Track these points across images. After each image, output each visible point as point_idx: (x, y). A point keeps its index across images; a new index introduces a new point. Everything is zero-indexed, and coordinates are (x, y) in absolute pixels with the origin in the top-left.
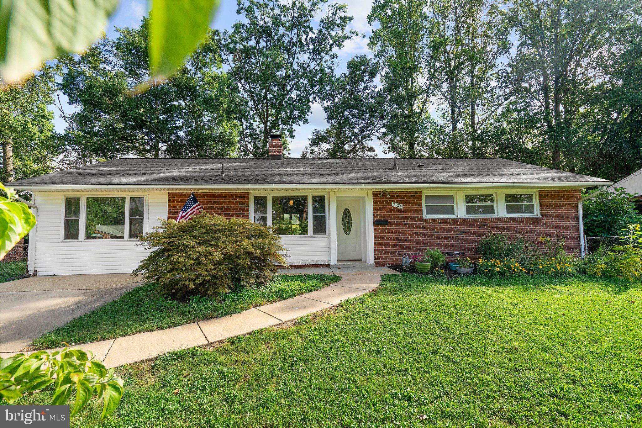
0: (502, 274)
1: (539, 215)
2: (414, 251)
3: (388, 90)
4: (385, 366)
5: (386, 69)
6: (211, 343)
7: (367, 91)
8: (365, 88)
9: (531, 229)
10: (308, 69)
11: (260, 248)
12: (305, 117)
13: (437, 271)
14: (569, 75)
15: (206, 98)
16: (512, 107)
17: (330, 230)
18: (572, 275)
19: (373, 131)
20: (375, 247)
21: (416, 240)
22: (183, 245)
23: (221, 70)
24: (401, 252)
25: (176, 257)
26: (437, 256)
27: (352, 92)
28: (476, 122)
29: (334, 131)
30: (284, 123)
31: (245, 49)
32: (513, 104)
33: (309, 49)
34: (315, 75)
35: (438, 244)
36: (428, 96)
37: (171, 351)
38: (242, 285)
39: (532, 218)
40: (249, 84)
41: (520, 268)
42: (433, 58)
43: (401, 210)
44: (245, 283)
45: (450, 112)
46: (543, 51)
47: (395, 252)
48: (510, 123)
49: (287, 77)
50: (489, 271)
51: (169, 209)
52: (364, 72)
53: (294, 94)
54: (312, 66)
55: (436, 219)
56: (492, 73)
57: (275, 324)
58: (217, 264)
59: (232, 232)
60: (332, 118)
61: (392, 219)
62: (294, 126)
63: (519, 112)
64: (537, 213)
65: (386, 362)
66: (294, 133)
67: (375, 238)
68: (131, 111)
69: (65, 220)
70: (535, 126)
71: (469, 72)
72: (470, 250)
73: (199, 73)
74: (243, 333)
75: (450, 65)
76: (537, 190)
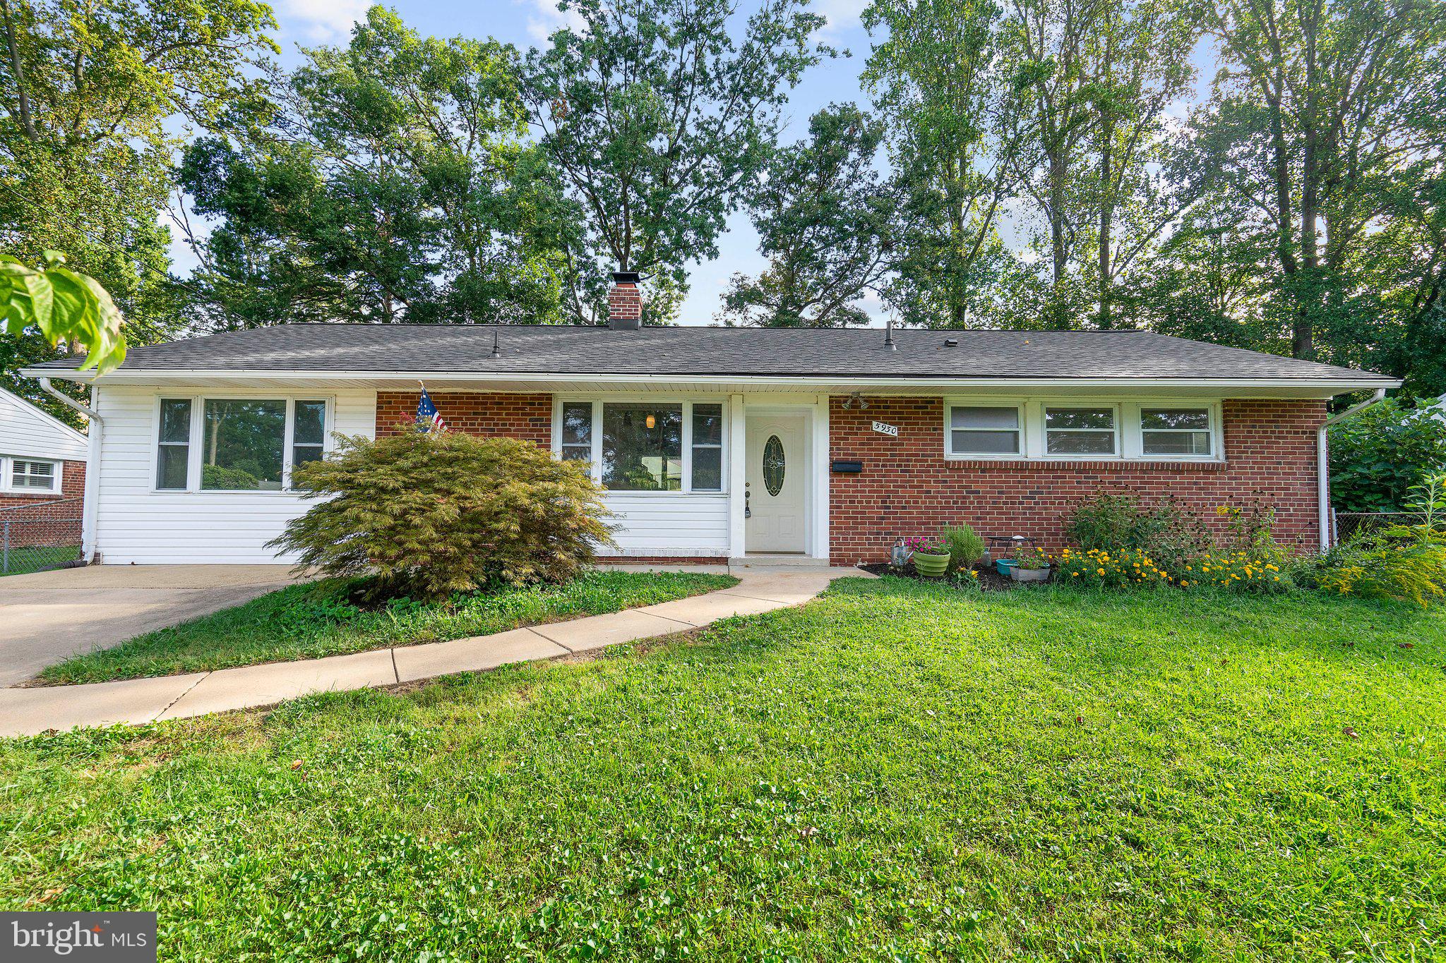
0: (1111, 582)
1: (1222, 459)
2: (921, 534)
3: (904, 183)
4: (764, 740)
5: (902, 136)
6: (404, 684)
7: (856, 186)
8: (853, 178)
9: (1201, 489)
10: (720, 135)
11: (545, 501)
12: (709, 244)
13: (962, 572)
14: (1343, 148)
15: (489, 200)
16: (1198, 223)
17: (729, 480)
18: (1281, 590)
19: (868, 278)
20: (831, 523)
21: (926, 507)
22: (375, 485)
23: (526, 137)
24: (890, 534)
25: (355, 511)
26: (965, 541)
27: (820, 187)
28: (1112, 258)
29: (779, 278)
30: (666, 257)
31: (577, 90)
32: (1200, 214)
33: (722, 88)
34: (737, 147)
35: (978, 518)
36: (997, 197)
37: (311, 693)
38: (503, 580)
39: (1203, 464)
40: (588, 170)
41: (1155, 570)
42: (1014, 107)
43: (894, 438)
44: (510, 574)
45: (1050, 234)
46: (1279, 89)
47: (878, 534)
48: (1193, 259)
49: (674, 153)
50: (1082, 576)
51: (377, 429)
52: (849, 140)
53: (688, 191)
54: (730, 127)
55: (975, 463)
56: (1150, 143)
57: (555, 654)
58: (446, 529)
59: (488, 465)
60: (776, 249)
61: (871, 460)
62: (689, 265)
63: (1215, 234)
64: (1216, 453)
65: (771, 731)
66: (687, 281)
67: (831, 502)
68: (324, 227)
69: (160, 446)
70: (1253, 268)
71: (1096, 141)
72: (1051, 534)
73: (477, 144)
74: (478, 668)
75: (1052, 122)
76: (1217, 400)
